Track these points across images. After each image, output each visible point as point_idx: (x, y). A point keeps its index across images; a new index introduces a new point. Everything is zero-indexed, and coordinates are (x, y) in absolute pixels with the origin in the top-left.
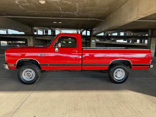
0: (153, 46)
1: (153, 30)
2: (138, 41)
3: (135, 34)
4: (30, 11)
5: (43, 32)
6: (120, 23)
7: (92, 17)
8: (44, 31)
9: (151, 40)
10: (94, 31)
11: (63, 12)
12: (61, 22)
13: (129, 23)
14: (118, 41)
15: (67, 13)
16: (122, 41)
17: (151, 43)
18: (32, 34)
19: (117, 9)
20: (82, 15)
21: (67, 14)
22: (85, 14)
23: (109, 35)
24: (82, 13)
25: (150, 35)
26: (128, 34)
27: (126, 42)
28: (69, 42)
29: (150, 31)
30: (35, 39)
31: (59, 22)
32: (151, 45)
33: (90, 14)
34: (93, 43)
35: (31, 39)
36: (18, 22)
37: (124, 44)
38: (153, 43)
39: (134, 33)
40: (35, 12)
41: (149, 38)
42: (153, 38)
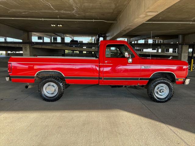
0: (184, 56)
1: (184, 35)
2: (171, 50)
3: (166, 41)
4: (14, 10)
5: (51, 40)
6: (130, 25)
7: (98, 18)
8: (52, 38)
9: (182, 48)
10: (107, 37)
11: (57, 11)
12: (61, 26)
13: (140, 24)
14: (145, 50)
15: (62, 12)
16: (150, 50)
17: (182, 52)
18: (28, 41)
19: (126, 6)
20: (84, 15)
21: (64, 14)
22: (87, 14)
23: (133, 42)
24: (82, 13)
25: (180, 42)
26: (158, 41)
27: (155, 51)
28: (84, 52)
29: (181, 37)
30: (33, 48)
31: (59, 26)
32: (183, 55)
33: (94, 14)
34: (108, 53)
35: (27, 48)
36: (7, 25)
37: (147, 54)
38: (184, 53)
39: (164, 40)
40: (21, 10)
41: (180, 46)
42: (185, 45)
